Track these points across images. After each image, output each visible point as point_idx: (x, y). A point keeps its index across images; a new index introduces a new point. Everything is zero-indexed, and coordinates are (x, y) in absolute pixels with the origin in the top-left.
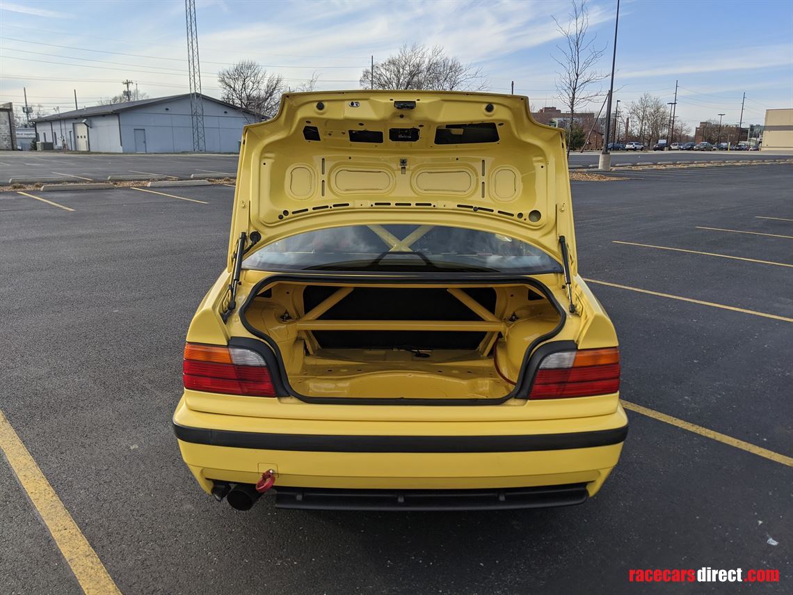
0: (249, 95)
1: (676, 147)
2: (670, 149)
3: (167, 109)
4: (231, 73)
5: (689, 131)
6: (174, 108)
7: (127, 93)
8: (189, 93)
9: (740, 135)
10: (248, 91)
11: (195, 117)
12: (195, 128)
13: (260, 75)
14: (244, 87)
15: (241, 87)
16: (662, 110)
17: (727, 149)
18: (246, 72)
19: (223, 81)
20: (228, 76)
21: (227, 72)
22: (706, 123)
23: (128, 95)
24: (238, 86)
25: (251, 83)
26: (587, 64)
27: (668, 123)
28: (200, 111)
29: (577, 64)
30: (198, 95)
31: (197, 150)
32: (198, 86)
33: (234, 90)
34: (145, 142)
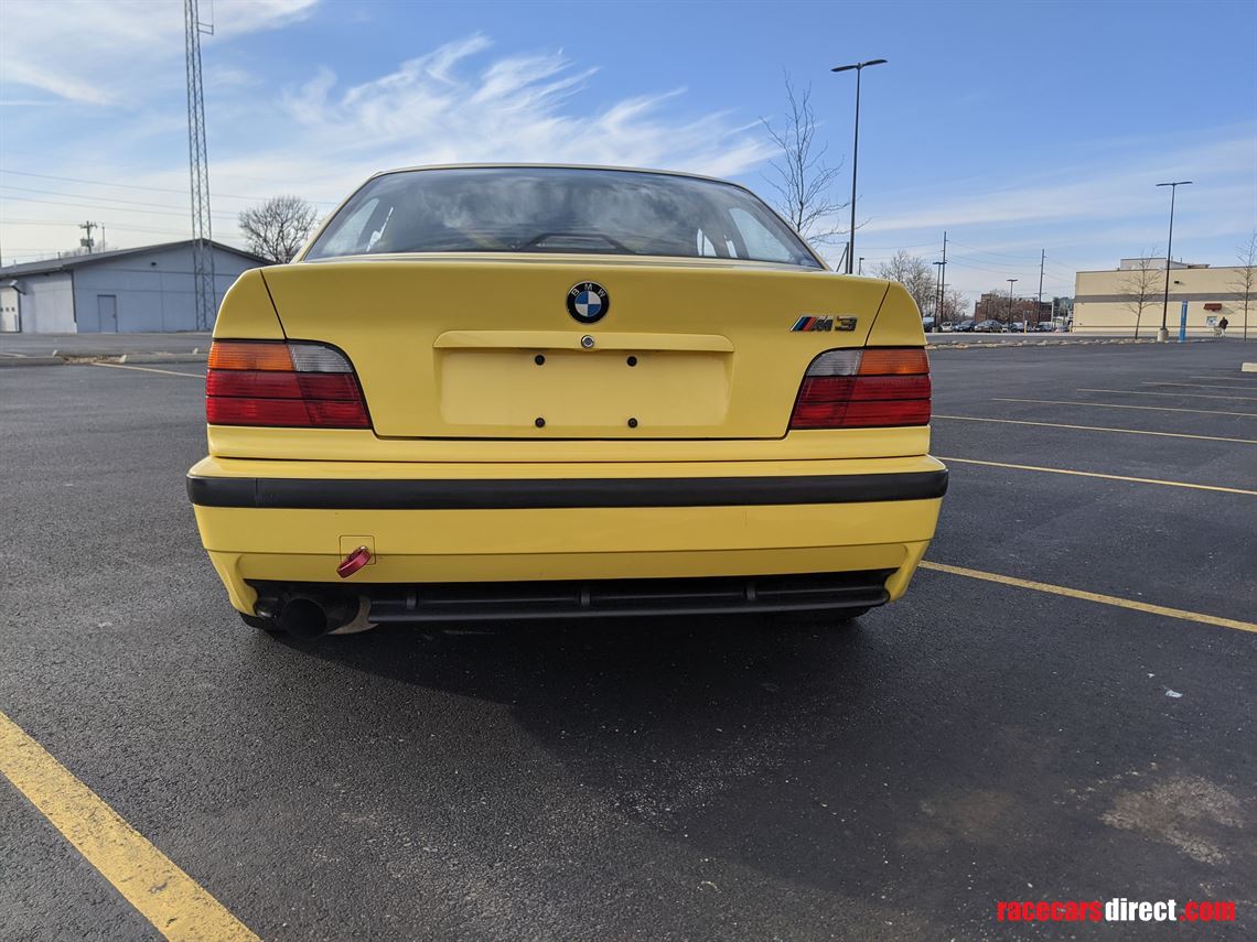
0: (290, 249)
1: (948, 328)
2: (940, 330)
3: (154, 264)
4: (260, 213)
5: (965, 306)
6: (165, 263)
7: (88, 243)
8: (191, 238)
9: (1041, 313)
10: (288, 242)
11: (199, 277)
12: (200, 293)
13: (308, 218)
14: (281, 235)
15: (276, 236)
16: (925, 275)
17: (1022, 331)
18: (285, 212)
19: (247, 226)
20: (255, 218)
21: (254, 212)
22: (990, 295)
23: (88, 245)
24: (272, 234)
25: (293, 231)
26: (816, 187)
27: (934, 294)
28: (208, 269)
29: (800, 186)
30: (206, 242)
31: (202, 328)
32: (205, 229)
33: (265, 240)
34: (115, 316)
